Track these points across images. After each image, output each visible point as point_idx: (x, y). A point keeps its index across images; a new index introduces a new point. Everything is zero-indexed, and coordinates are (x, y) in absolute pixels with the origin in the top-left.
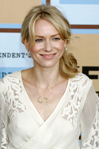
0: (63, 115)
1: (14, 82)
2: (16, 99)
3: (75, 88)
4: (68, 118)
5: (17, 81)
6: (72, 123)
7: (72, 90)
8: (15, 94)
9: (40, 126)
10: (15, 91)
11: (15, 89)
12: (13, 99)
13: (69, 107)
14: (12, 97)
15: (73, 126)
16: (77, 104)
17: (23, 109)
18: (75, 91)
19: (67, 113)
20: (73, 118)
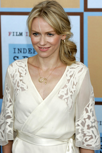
0: (59, 95)
1: (21, 66)
2: (21, 80)
3: (71, 74)
4: (64, 98)
5: (23, 65)
6: (67, 103)
7: (69, 75)
8: (20, 76)
9: (39, 103)
10: (20, 73)
11: (21, 72)
12: (18, 80)
13: (66, 89)
14: (18, 78)
15: (68, 105)
16: (73, 88)
17: (26, 88)
18: (71, 76)
19: (63, 94)
20: (67, 98)
